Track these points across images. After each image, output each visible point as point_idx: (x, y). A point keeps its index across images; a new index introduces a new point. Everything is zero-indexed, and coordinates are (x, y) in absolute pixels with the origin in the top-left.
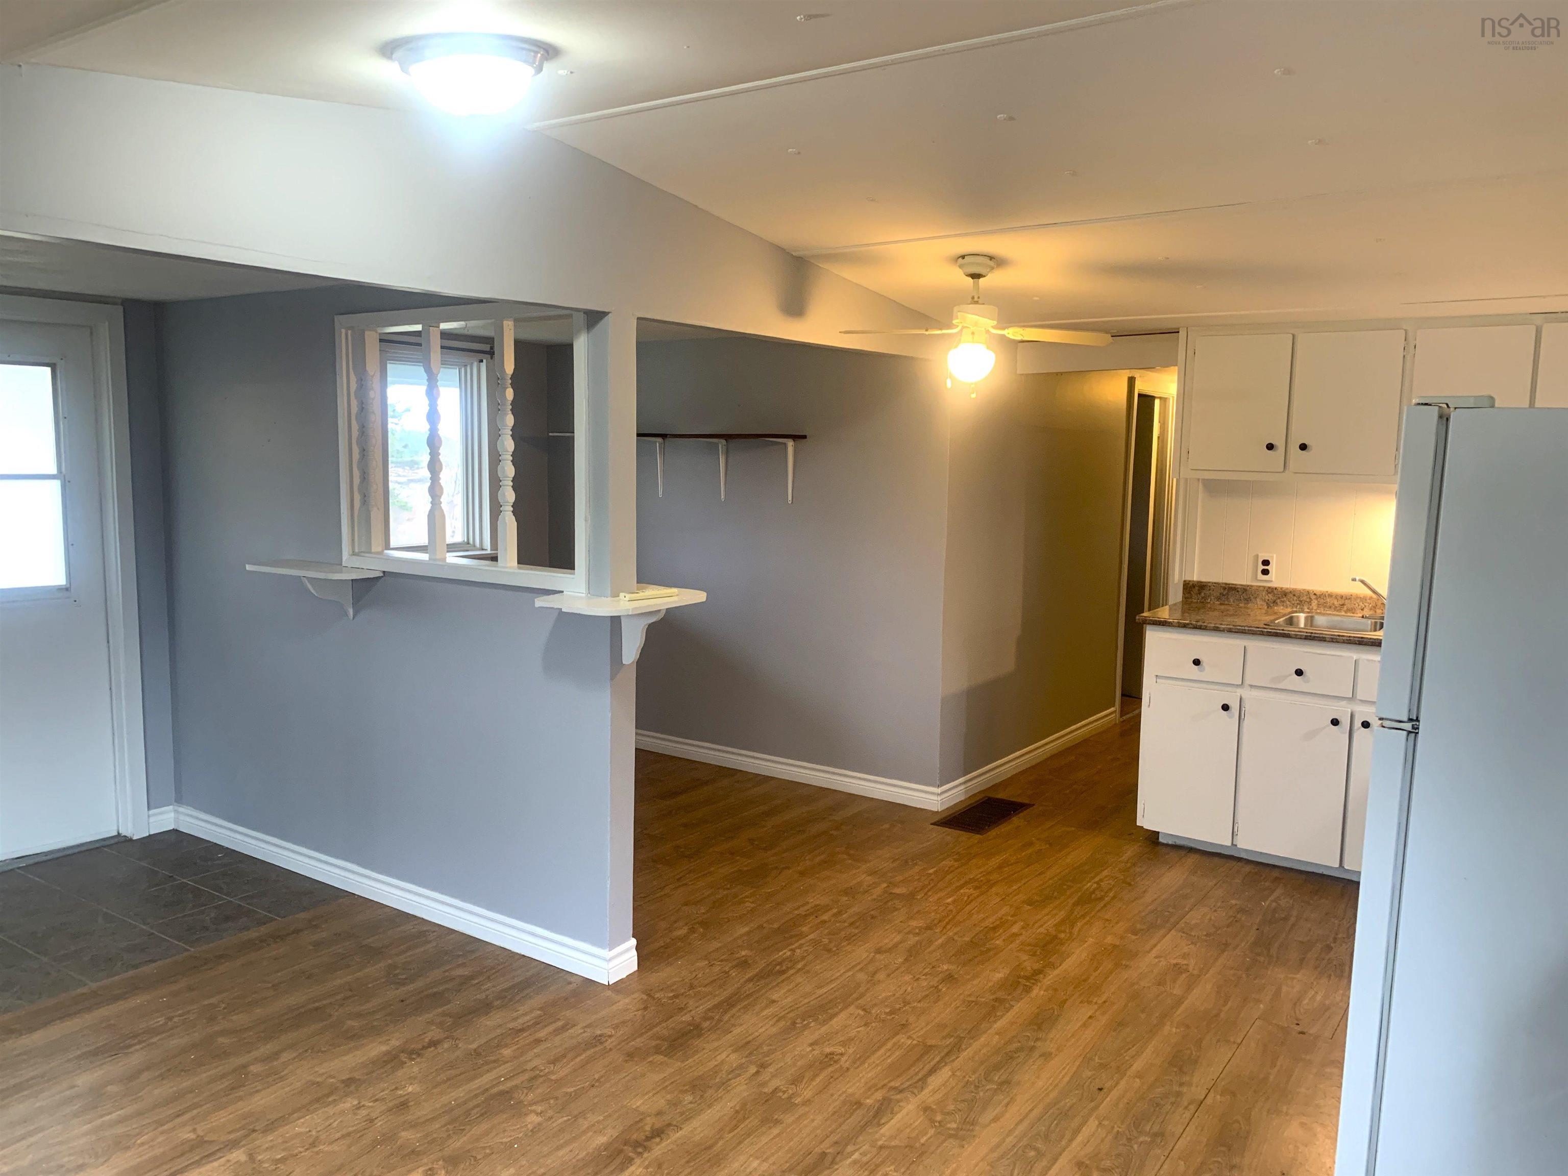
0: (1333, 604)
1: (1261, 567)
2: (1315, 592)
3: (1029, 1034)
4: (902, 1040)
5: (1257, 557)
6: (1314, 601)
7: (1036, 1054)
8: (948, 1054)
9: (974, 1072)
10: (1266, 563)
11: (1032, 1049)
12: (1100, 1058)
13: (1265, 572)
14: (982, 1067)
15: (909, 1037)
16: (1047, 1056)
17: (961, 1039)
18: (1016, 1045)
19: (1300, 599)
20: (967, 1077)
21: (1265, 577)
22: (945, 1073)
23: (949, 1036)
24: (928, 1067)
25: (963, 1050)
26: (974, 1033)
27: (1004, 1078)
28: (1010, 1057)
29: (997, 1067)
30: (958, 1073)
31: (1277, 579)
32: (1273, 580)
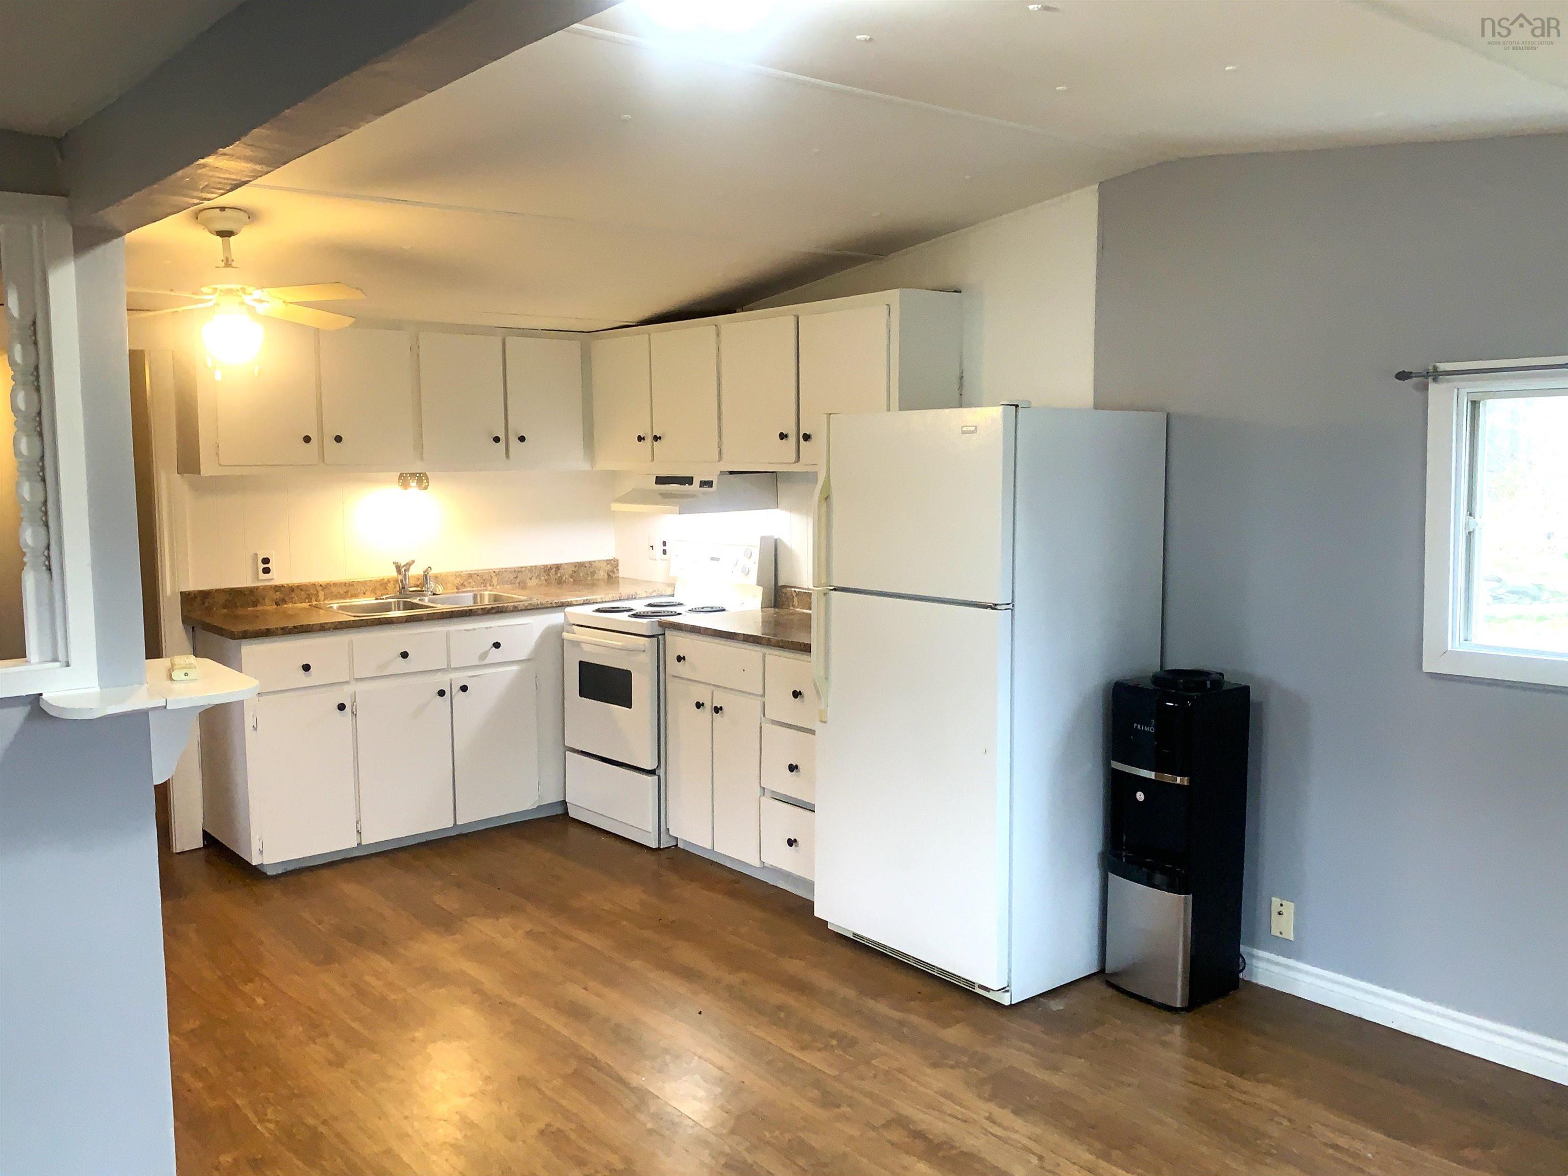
0: (339, 592)
1: (262, 566)
2: (320, 583)
5: (256, 555)
6: (321, 592)
10: (266, 561)
13: (266, 571)
19: (306, 592)
21: (267, 576)
31: (280, 576)
32: (275, 577)
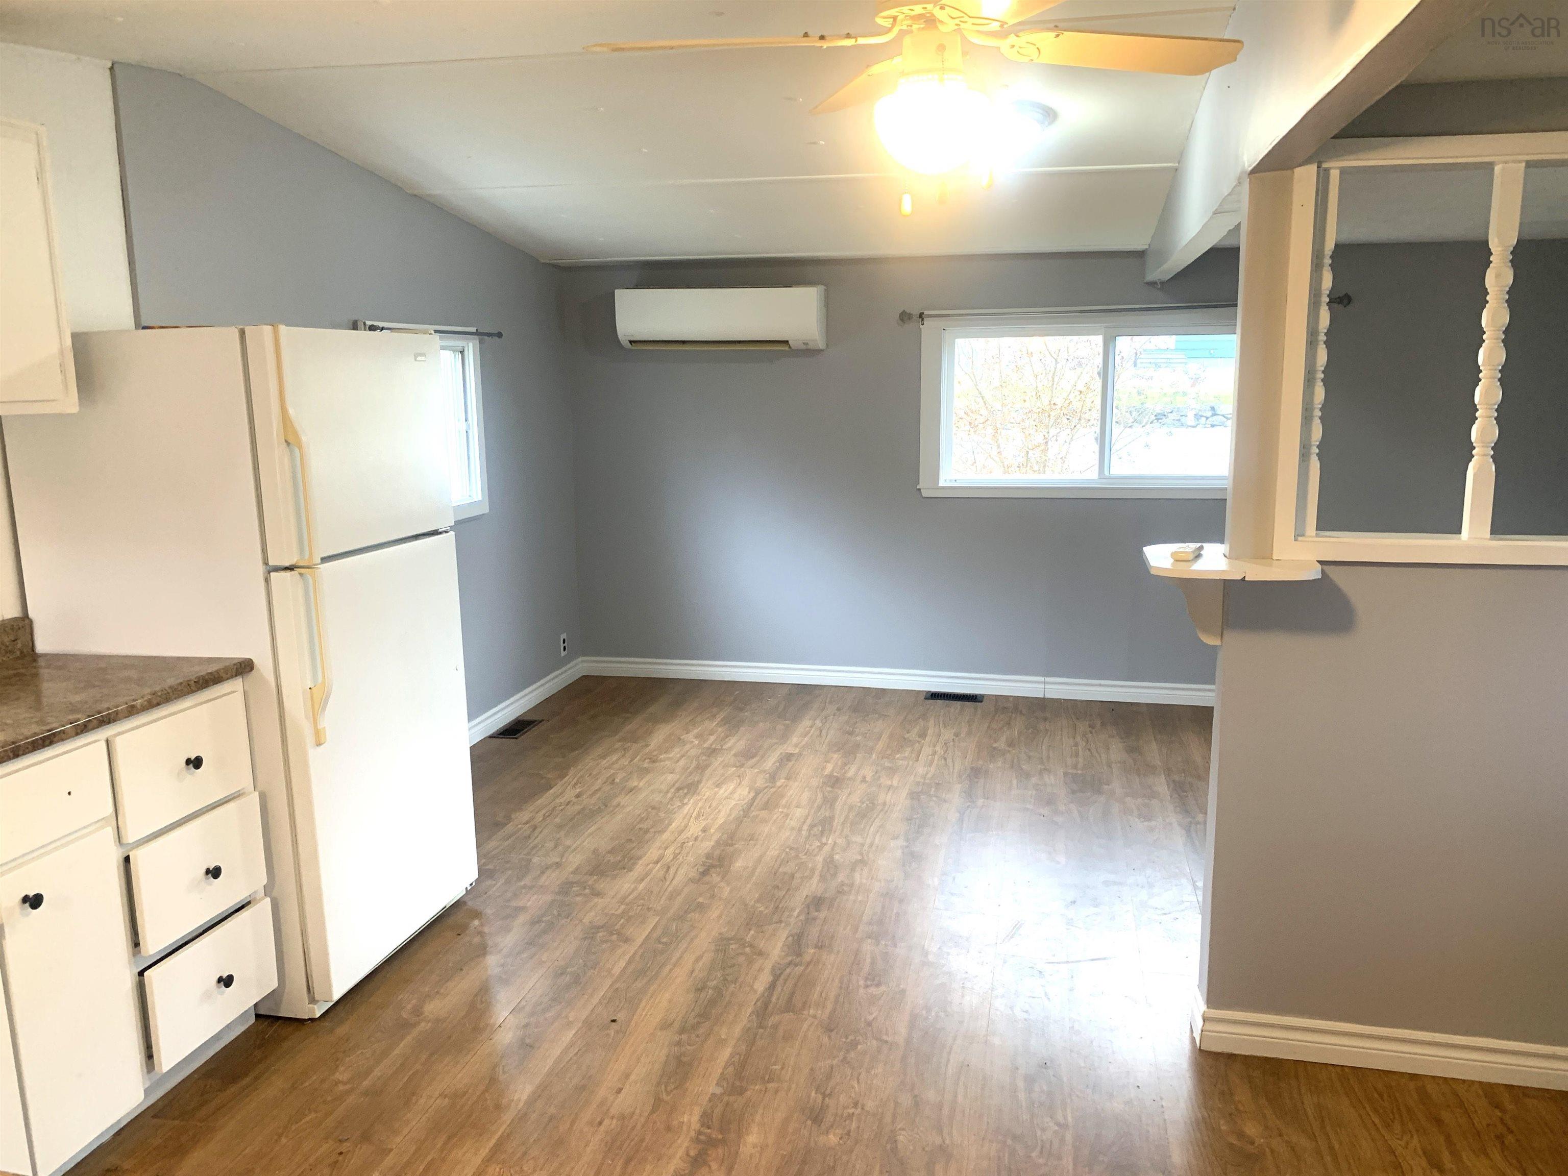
3: (689, 1048)
4: (819, 1012)
7: (677, 1025)
8: (766, 1005)
9: (732, 994)
11: (682, 1031)
12: (608, 1035)
14: (727, 999)
15: (815, 1017)
16: (665, 1025)
17: (760, 1026)
18: (701, 1031)
20: (738, 987)
22: (760, 986)
23: (775, 1027)
24: (779, 989)
25: (753, 1012)
26: (750, 1038)
27: (703, 995)
28: (704, 1015)
29: (712, 1002)
30: (748, 989)
